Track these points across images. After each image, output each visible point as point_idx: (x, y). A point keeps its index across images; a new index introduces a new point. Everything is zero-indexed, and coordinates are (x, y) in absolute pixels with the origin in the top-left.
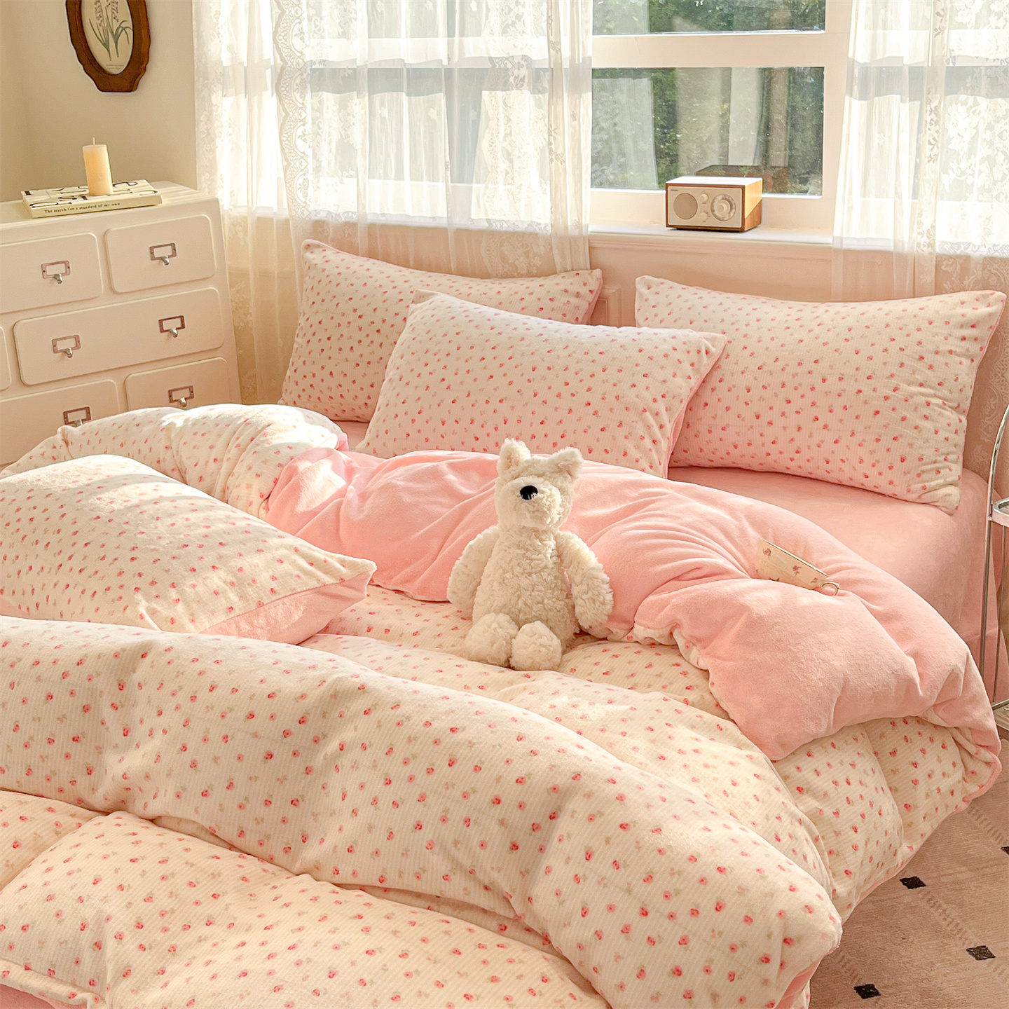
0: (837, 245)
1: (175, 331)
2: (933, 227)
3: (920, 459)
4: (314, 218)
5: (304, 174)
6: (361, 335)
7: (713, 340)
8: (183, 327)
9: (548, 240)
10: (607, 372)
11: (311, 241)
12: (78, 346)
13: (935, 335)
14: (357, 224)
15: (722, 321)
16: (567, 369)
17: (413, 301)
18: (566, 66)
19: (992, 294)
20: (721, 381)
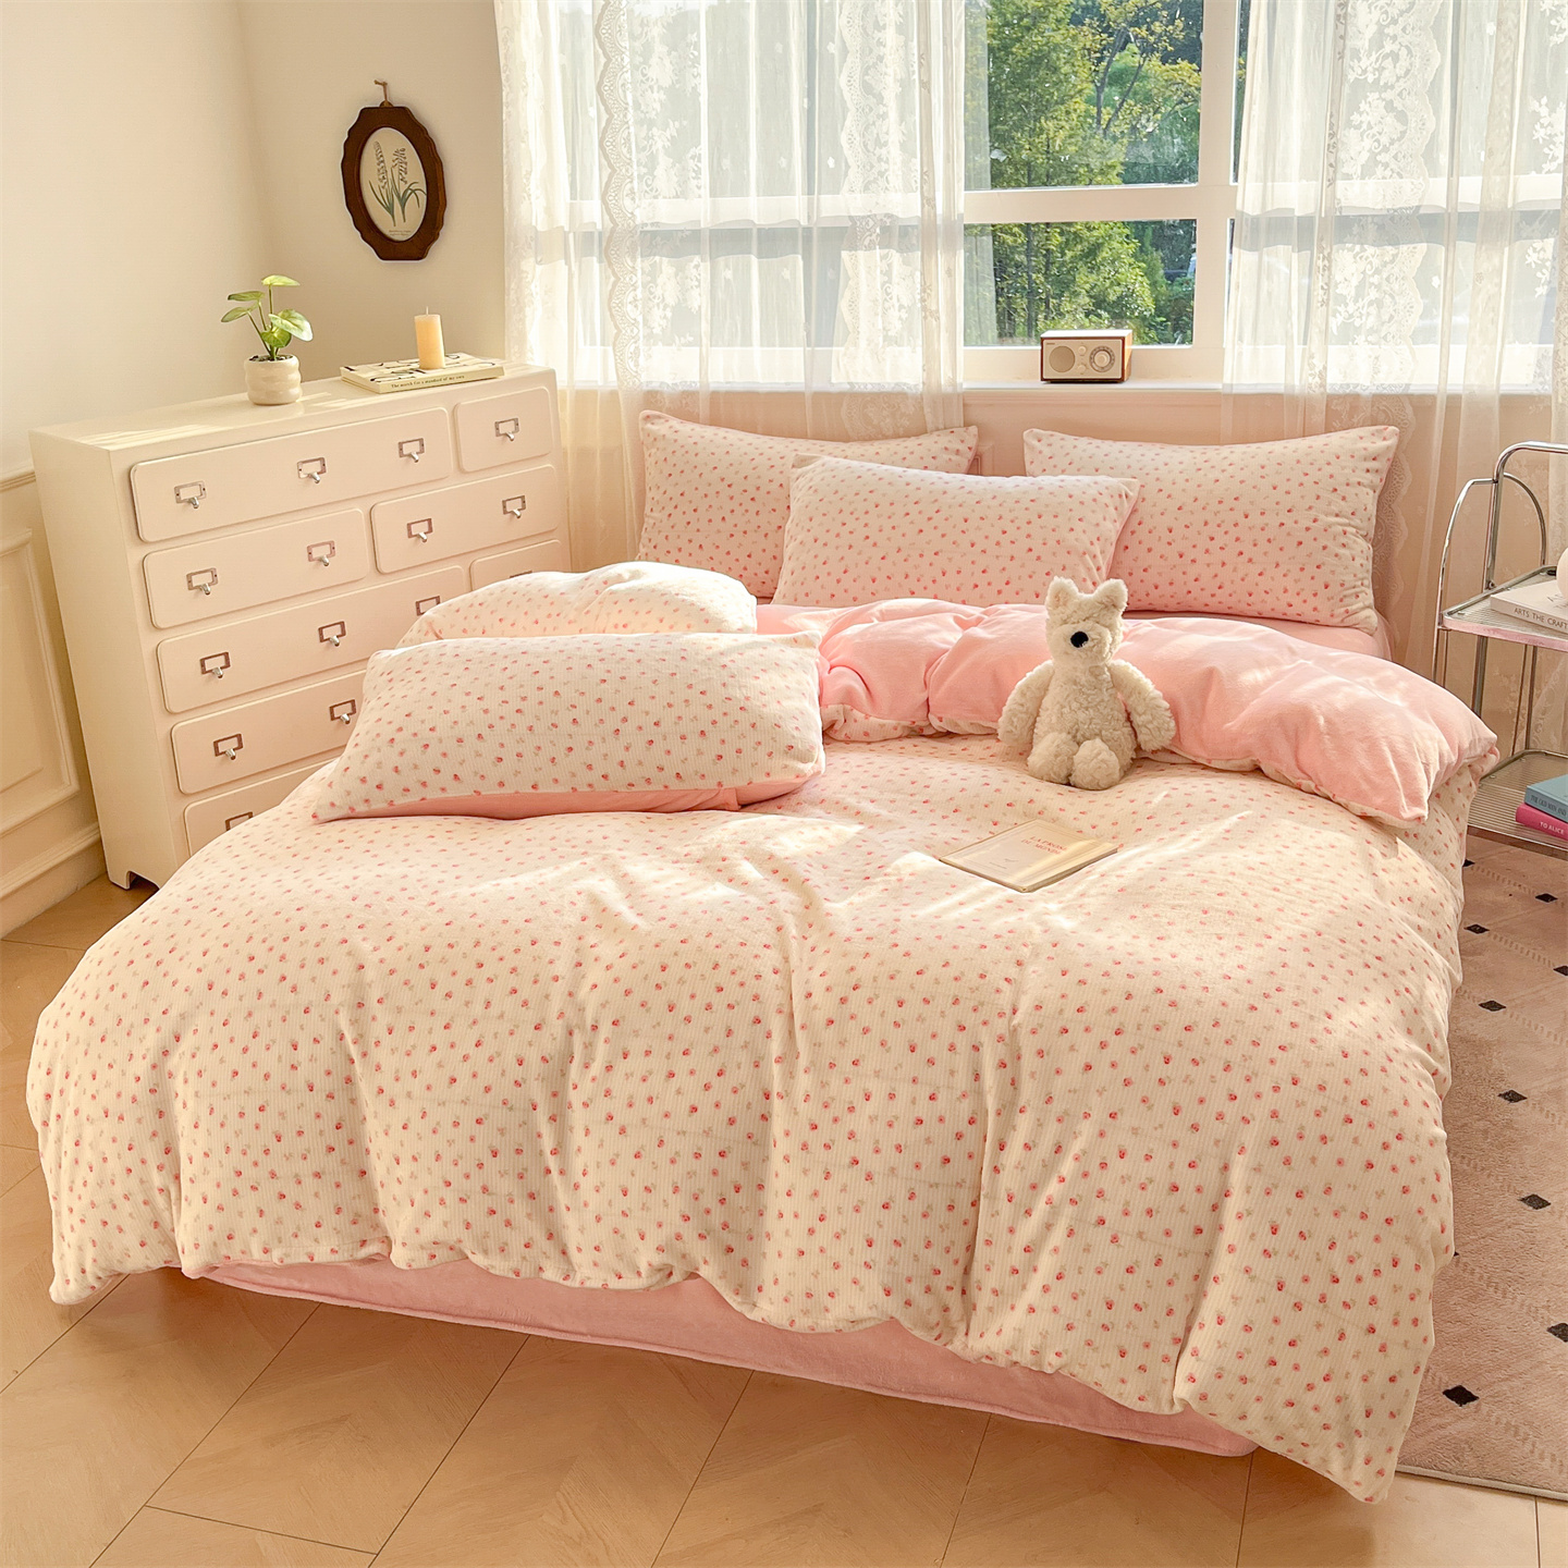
0: (1228, 391)
1: (518, 513)
2: (1325, 368)
3: (1342, 585)
4: (645, 388)
5: (635, 342)
6: (734, 505)
7: (1128, 484)
8: (524, 508)
9: (919, 400)
10: (1043, 518)
11: (648, 412)
12: (430, 530)
13: (1343, 468)
14: (698, 393)
15: (1129, 467)
16: (1000, 518)
17: (793, 466)
18: (939, 222)
19: (1386, 429)
20: (1140, 524)
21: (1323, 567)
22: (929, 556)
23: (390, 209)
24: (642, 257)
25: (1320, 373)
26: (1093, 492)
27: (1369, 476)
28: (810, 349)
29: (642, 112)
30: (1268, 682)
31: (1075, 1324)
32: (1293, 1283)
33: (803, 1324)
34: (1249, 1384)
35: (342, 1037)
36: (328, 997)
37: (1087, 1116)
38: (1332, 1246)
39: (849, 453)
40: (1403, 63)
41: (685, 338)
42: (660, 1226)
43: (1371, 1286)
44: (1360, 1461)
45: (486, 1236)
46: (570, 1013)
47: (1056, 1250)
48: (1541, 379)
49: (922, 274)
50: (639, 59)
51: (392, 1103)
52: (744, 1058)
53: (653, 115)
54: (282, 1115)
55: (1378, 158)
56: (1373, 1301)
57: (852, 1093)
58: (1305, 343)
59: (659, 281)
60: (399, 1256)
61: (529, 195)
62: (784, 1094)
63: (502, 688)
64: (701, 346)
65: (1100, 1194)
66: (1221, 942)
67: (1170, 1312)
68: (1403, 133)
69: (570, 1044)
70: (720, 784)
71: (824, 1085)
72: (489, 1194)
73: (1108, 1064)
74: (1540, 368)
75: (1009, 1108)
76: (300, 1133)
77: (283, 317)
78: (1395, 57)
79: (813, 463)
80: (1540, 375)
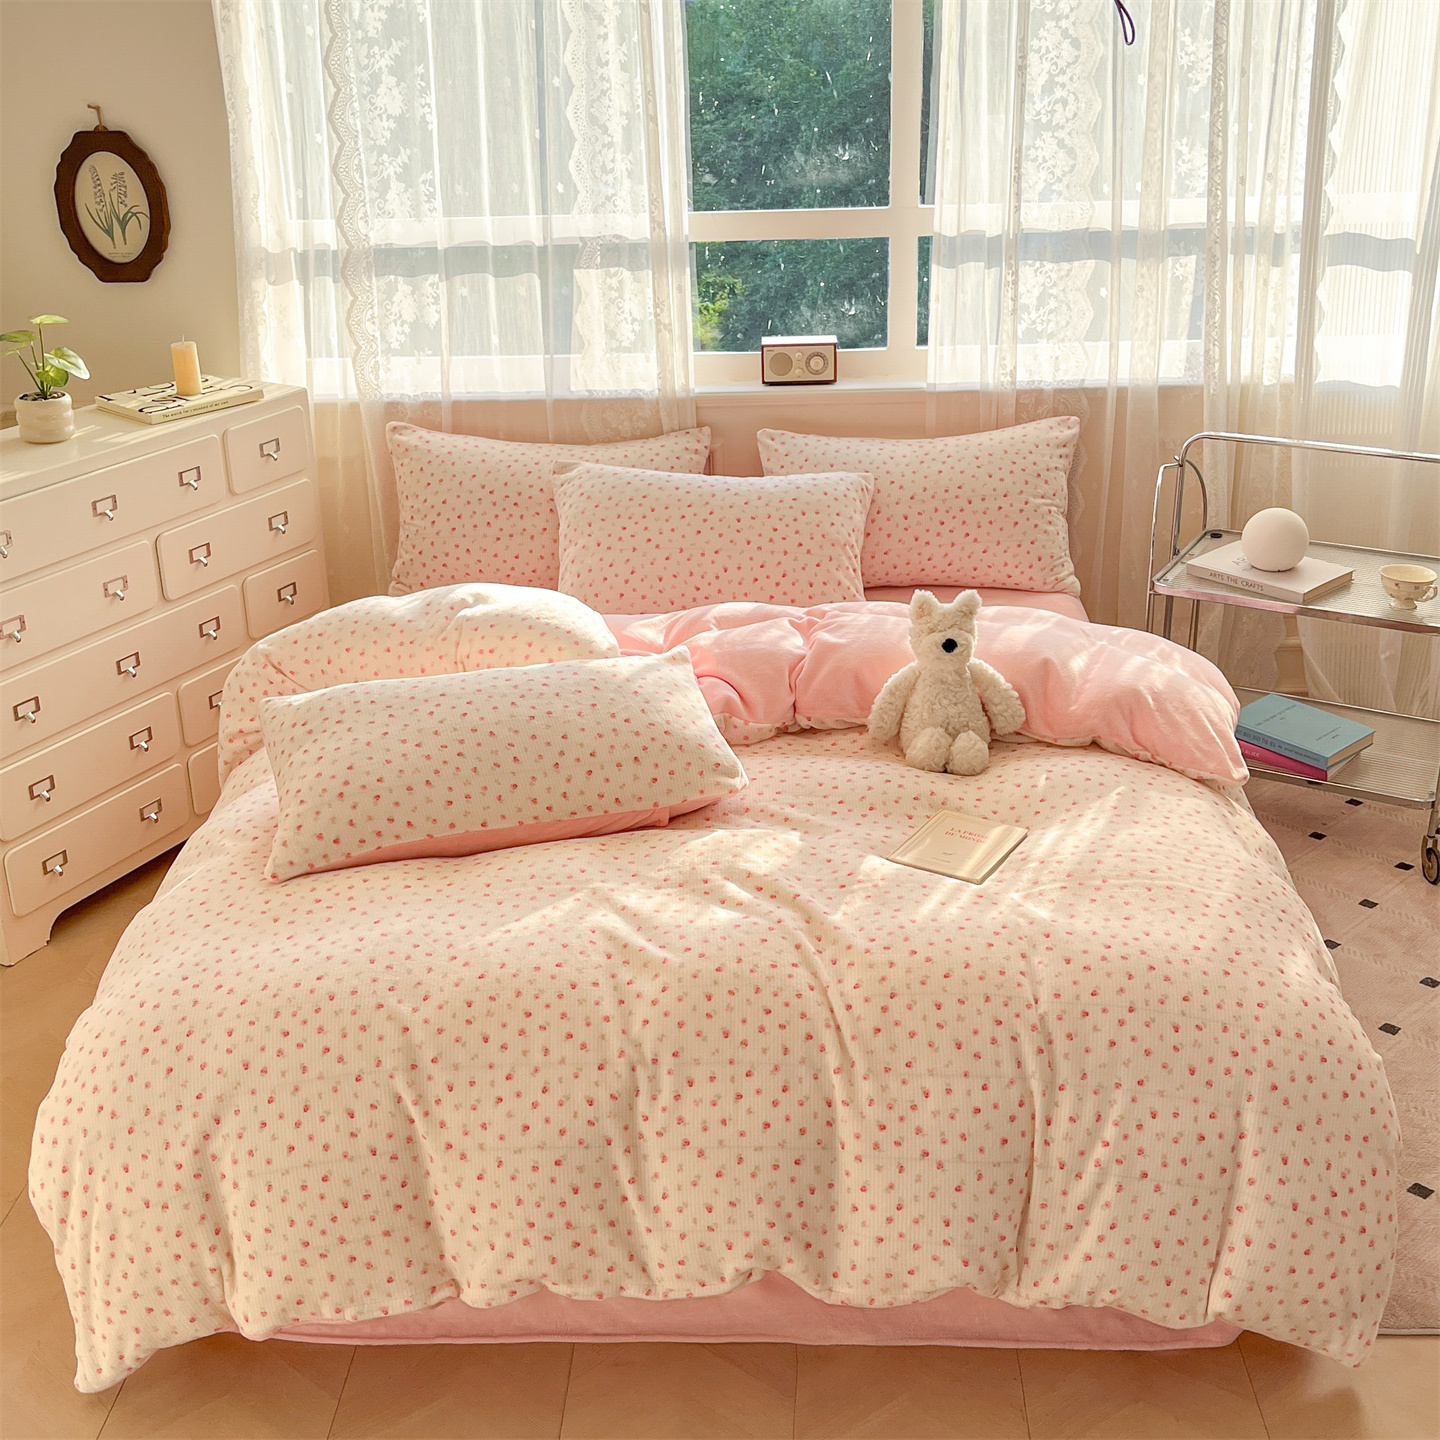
0: (932, 390)
1: (282, 528)
2: (1015, 368)
3: (1051, 557)
4: (386, 400)
5: (375, 357)
6: (497, 510)
7: (864, 478)
8: (287, 523)
9: (655, 404)
10: (807, 515)
11: (394, 423)
12: (209, 554)
13: (1043, 456)
14: (440, 402)
15: (860, 462)
16: (769, 517)
17: (554, 472)
18: (668, 242)
19: (1069, 419)
20: (878, 513)
21: (1036, 543)
22: (711, 554)
23: (109, 232)
24: (377, 276)
25: (1011, 371)
26: (842, 488)
27: (1061, 461)
28: (548, 356)
29: (372, 139)
30: (1089, 667)
31: (1129, 1264)
32: (1305, 1204)
33: (882, 1301)
34: (1274, 1291)
35: (399, 1100)
36: (379, 1064)
37: (1118, 1086)
38: (1329, 1167)
39: (598, 456)
40: (1072, 107)
41: (424, 352)
42: (747, 1235)
43: (1362, 1194)
44: (1355, 1337)
45: (571, 1267)
46: (629, 1050)
47: (1107, 1205)
48: (1191, 373)
49: (654, 291)
50: (366, 89)
51: (463, 1157)
52: (804, 1072)
53: (382, 142)
54: (347, 1182)
55: (1054, 187)
56: (1363, 1207)
57: (912, 1092)
58: (997, 344)
60: (473, 1296)
61: (257, 218)
62: (849, 1101)
63: (436, 733)
64: (442, 356)
65: (1141, 1152)
66: (1175, 916)
67: (1206, 1242)
68: (1073, 167)
69: (634, 1080)
70: (656, 805)
71: (884, 1088)
72: (574, 1229)
73: (1129, 1039)
74: (1189, 363)
75: (1053, 1088)
76: (367, 1197)
77: (56, 355)
78: (1065, 103)
79: (573, 469)
80: (1190, 369)
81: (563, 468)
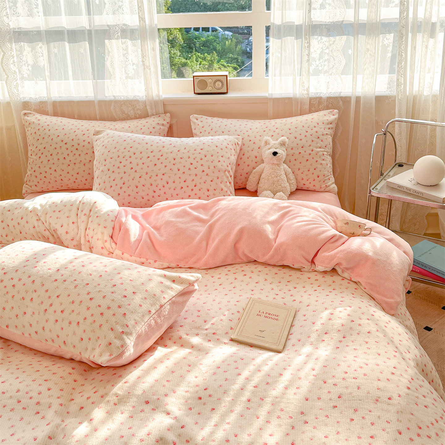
0: (270, 97)
2: (309, 87)
3: (324, 176)
4: (23, 100)
5: (16, 81)
6: (68, 152)
7: (237, 139)
9: (145, 103)
10: (207, 157)
11: (25, 111)
13: (321, 128)
14: (47, 102)
15: (236, 131)
16: (189, 158)
17: (94, 135)
18: (147, 27)
19: (333, 111)
20: (243, 155)
21: (317, 169)
22: (160, 176)
24: (15, 43)
25: (307, 89)
26: (225, 144)
27: (330, 130)
28: (95, 81)
39: (117, 127)
41: (38, 79)
48: (390, 90)
49: (142, 50)
58: (300, 76)
59: (24, 54)
64: (46, 80)
74: (389, 85)
79: (102, 133)
80: (390, 88)
81: (97, 133)
